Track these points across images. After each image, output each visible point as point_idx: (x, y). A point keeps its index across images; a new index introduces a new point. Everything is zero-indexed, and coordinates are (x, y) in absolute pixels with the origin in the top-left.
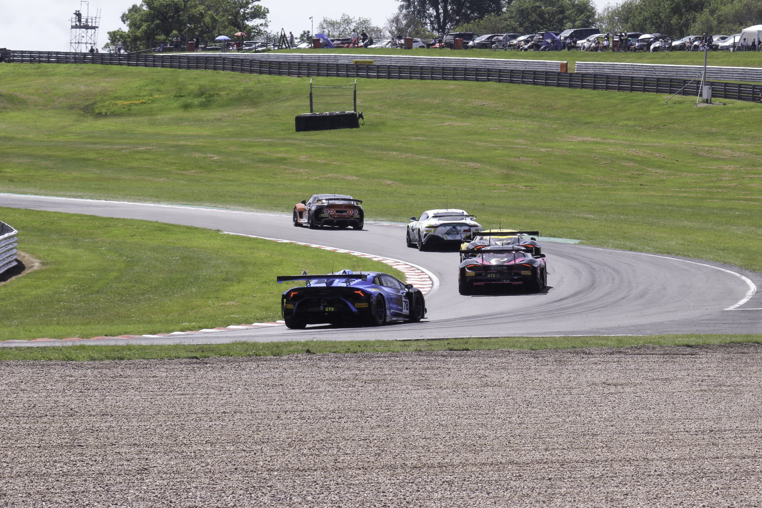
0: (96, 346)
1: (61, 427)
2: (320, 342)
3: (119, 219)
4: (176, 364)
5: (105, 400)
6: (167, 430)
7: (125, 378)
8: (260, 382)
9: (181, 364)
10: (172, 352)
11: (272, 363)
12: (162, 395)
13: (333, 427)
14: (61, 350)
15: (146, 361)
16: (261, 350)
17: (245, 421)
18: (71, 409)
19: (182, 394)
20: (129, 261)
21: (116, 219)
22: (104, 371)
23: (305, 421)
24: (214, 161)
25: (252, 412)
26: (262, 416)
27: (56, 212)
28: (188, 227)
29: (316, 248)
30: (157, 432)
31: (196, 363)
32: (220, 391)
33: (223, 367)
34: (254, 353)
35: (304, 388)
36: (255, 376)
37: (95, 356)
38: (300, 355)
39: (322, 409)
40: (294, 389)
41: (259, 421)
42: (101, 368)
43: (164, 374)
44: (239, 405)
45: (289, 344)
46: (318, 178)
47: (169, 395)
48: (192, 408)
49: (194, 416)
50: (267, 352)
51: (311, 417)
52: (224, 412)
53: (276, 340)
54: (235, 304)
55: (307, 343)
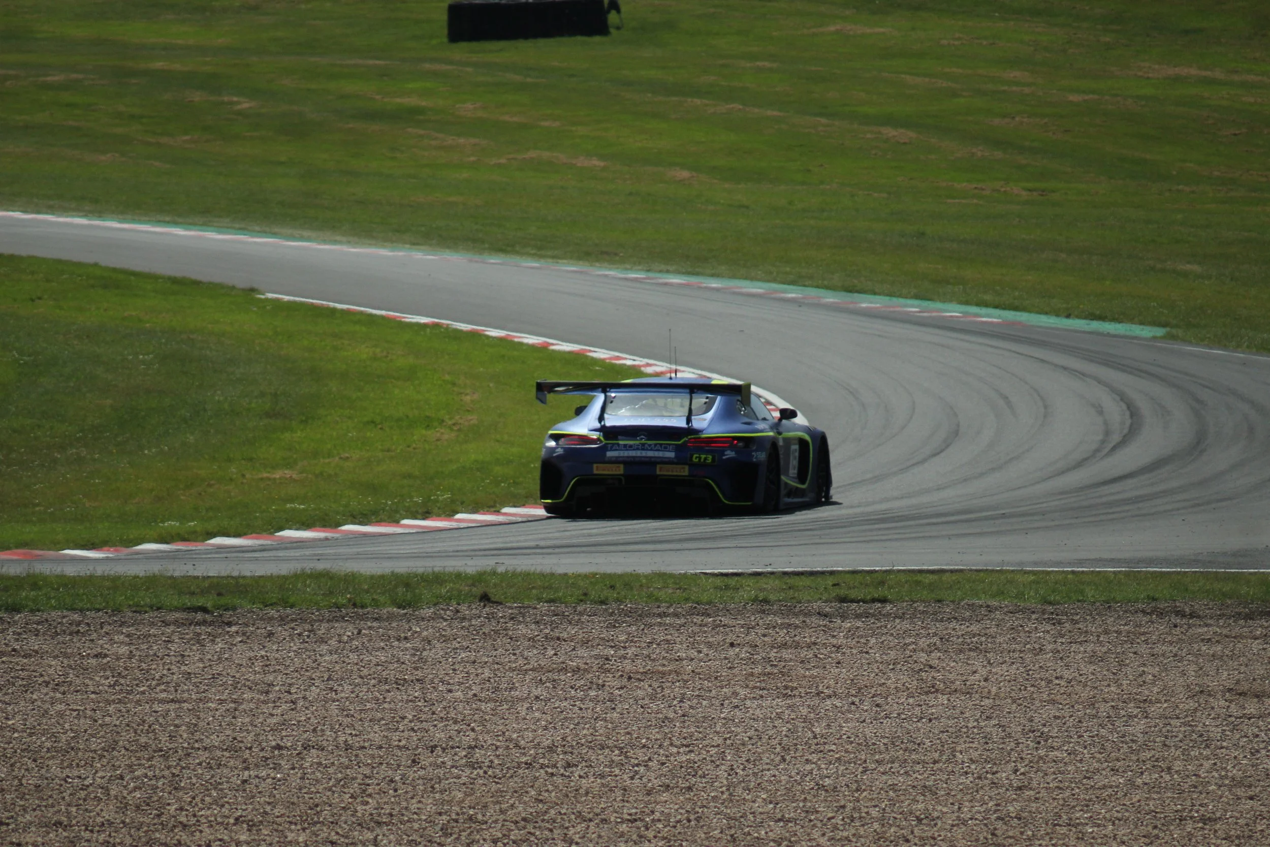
2: (515, 574)
4: (152, 624)
6: (136, 789)
7: (25, 657)
8: (365, 672)
9: (166, 624)
10: (142, 593)
11: (394, 624)
12: (120, 701)
13: (550, 787)
15: (76, 617)
16: (367, 591)
17: (331, 770)
19: (172, 701)
20: (26, 363)
23: (481, 772)
24: (239, 113)
25: (348, 747)
26: (373, 756)
28: (174, 281)
29: (501, 339)
30: (113, 793)
31: (204, 623)
32: (267, 693)
33: (270, 634)
34: (350, 600)
35: (476, 689)
36: (353, 657)
38: (463, 608)
39: (522, 743)
40: (450, 691)
41: (367, 771)
43: (124, 650)
44: (314, 730)
45: (437, 579)
46: (503, 161)
47: (138, 703)
48: (197, 736)
49: (204, 756)
50: (382, 599)
51: (496, 762)
52: (279, 747)
53: (402, 567)
54: (294, 476)
55: (479, 578)
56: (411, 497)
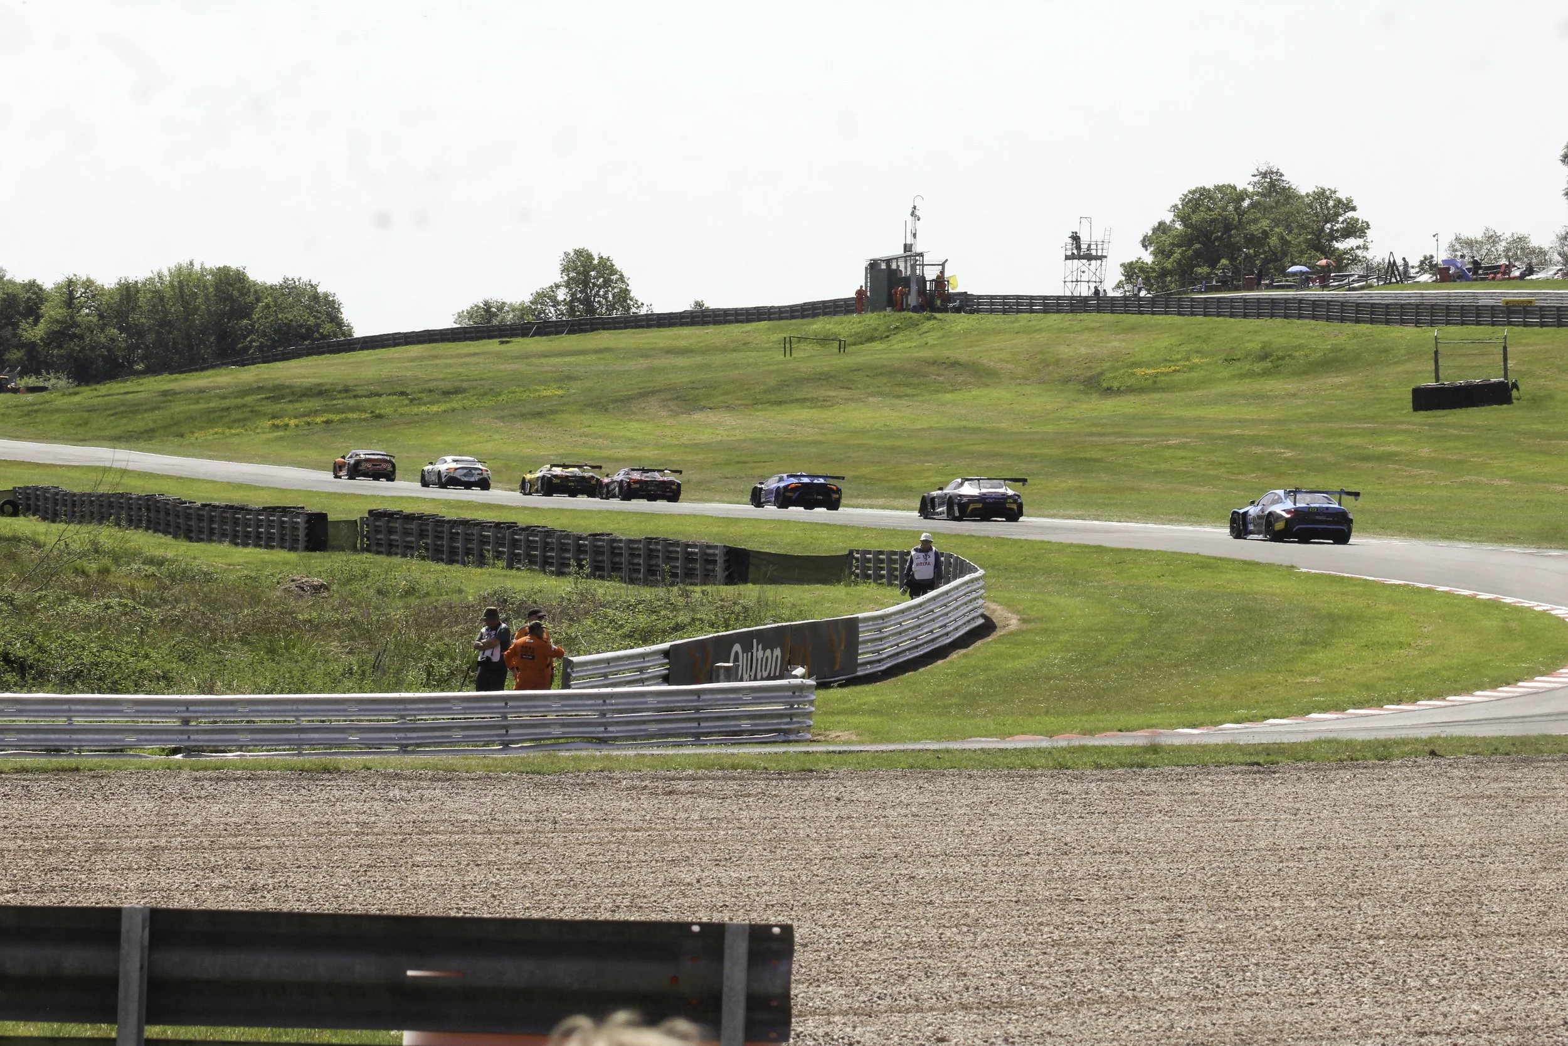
0: (1104, 747)
1: (1050, 872)
2: (1452, 738)
3: (1140, 551)
4: (1226, 774)
5: (1118, 830)
6: (1212, 875)
7: (1148, 795)
8: (1357, 801)
9: (1235, 773)
10: (1221, 755)
11: (1376, 771)
12: (1205, 822)
13: (1471, 870)
14: (1050, 753)
15: (1180, 770)
16: (1360, 751)
17: (1334, 862)
18: (1066, 844)
19: (1237, 821)
20: (1154, 616)
21: (1136, 551)
22: (1117, 785)
23: (1427, 861)
24: (1286, 459)
25: (1344, 847)
26: (1360, 853)
27: (1042, 542)
28: (1245, 562)
29: (1446, 592)
30: (1198, 878)
31: (1259, 772)
32: (1295, 815)
33: (1299, 778)
34: (1349, 756)
35: (1426, 810)
36: (1350, 792)
37: (1103, 762)
38: (1419, 760)
39: (1454, 843)
40: (1410, 811)
41: (1356, 862)
42: (1111, 780)
43: (1208, 790)
44: (1324, 837)
45: (1403, 742)
46: (1449, 483)
47: (1216, 822)
48: (1252, 842)
49: (1255, 854)
50: (1369, 755)
51: (1437, 855)
52: (1302, 848)
53: (1382, 736)
54: (1318, 681)
55: (1430, 740)
56: (1390, 692)
